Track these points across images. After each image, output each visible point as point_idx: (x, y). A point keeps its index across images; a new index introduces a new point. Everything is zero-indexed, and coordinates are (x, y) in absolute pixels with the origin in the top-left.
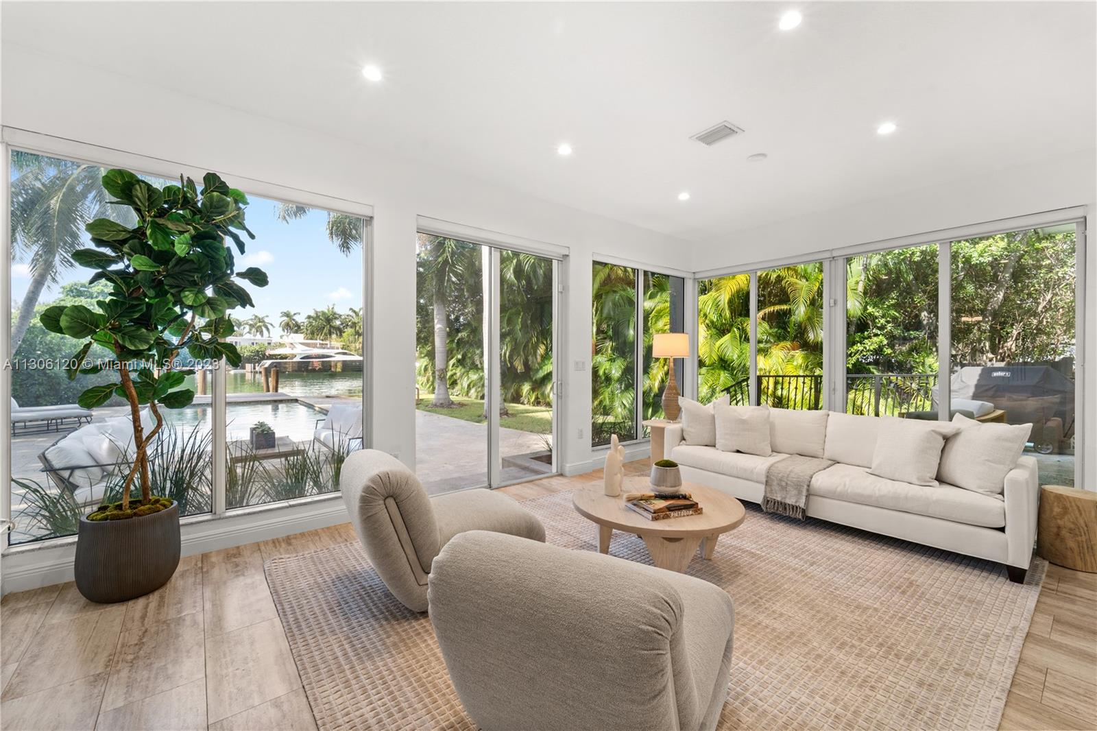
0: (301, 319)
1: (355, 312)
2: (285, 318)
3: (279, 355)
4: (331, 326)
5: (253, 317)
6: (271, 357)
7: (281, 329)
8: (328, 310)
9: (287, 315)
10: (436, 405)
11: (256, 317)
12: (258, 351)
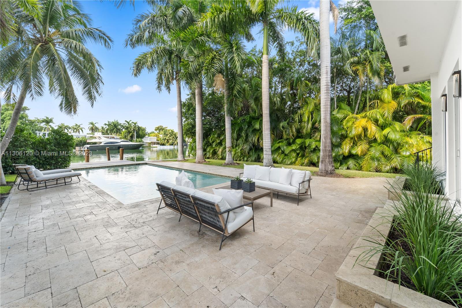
0: (99, 126)
1: (127, 122)
2: (91, 126)
3: (92, 142)
4: (117, 129)
5: (75, 125)
6: (88, 143)
7: (89, 130)
8: (115, 121)
9: (92, 124)
10: (228, 164)
11: (77, 125)
12: (81, 141)
